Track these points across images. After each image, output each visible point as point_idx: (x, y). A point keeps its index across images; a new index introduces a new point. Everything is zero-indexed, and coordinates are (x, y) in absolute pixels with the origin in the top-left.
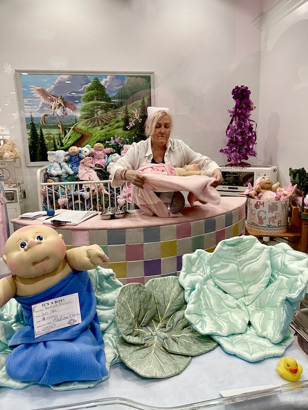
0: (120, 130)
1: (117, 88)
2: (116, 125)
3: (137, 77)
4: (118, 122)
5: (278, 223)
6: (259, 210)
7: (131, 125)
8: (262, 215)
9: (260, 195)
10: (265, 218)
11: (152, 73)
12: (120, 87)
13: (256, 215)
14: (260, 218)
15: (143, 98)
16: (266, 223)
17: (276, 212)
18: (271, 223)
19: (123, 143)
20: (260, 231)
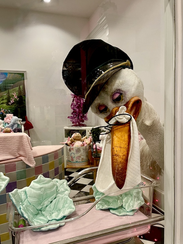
0: (5, 105)
1: (3, 80)
2: (2, 102)
3: (15, 73)
4: (3, 100)
5: (82, 160)
6: (71, 152)
7: (12, 102)
8: (73, 155)
9: (73, 143)
10: (74, 157)
11: (25, 72)
12: (4, 79)
13: (70, 156)
14: (72, 157)
15: (19, 86)
16: (75, 160)
17: (80, 153)
18: (78, 160)
19: (7, 113)
20: (72, 165)
